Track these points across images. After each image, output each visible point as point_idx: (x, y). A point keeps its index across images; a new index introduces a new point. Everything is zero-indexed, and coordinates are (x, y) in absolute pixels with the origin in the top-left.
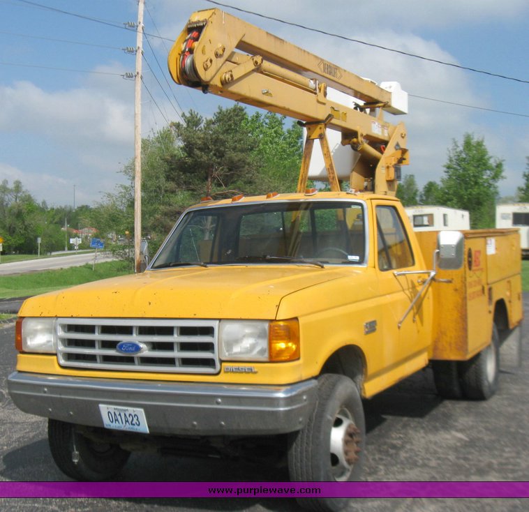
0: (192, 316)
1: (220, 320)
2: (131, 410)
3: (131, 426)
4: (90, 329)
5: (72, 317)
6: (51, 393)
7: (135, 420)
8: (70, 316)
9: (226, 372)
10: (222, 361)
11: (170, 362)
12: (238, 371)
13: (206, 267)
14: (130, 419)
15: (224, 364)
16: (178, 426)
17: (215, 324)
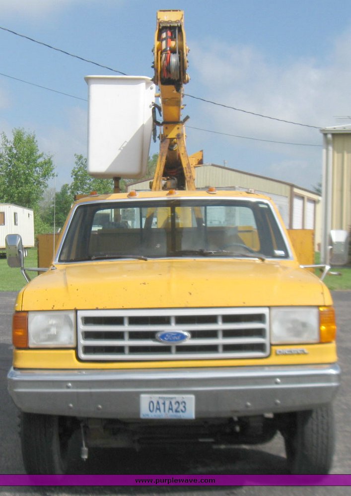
0: (242, 304)
1: (269, 307)
2: (179, 397)
3: (175, 413)
4: (119, 321)
5: (97, 309)
6: (77, 388)
7: (181, 407)
8: (95, 308)
9: (276, 354)
10: (271, 345)
11: (213, 348)
12: (291, 353)
13: (146, 260)
14: (175, 407)
15: (274, 348)
16: (225, 409)
17: (265, 311)
